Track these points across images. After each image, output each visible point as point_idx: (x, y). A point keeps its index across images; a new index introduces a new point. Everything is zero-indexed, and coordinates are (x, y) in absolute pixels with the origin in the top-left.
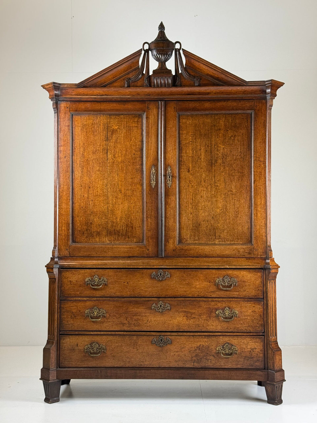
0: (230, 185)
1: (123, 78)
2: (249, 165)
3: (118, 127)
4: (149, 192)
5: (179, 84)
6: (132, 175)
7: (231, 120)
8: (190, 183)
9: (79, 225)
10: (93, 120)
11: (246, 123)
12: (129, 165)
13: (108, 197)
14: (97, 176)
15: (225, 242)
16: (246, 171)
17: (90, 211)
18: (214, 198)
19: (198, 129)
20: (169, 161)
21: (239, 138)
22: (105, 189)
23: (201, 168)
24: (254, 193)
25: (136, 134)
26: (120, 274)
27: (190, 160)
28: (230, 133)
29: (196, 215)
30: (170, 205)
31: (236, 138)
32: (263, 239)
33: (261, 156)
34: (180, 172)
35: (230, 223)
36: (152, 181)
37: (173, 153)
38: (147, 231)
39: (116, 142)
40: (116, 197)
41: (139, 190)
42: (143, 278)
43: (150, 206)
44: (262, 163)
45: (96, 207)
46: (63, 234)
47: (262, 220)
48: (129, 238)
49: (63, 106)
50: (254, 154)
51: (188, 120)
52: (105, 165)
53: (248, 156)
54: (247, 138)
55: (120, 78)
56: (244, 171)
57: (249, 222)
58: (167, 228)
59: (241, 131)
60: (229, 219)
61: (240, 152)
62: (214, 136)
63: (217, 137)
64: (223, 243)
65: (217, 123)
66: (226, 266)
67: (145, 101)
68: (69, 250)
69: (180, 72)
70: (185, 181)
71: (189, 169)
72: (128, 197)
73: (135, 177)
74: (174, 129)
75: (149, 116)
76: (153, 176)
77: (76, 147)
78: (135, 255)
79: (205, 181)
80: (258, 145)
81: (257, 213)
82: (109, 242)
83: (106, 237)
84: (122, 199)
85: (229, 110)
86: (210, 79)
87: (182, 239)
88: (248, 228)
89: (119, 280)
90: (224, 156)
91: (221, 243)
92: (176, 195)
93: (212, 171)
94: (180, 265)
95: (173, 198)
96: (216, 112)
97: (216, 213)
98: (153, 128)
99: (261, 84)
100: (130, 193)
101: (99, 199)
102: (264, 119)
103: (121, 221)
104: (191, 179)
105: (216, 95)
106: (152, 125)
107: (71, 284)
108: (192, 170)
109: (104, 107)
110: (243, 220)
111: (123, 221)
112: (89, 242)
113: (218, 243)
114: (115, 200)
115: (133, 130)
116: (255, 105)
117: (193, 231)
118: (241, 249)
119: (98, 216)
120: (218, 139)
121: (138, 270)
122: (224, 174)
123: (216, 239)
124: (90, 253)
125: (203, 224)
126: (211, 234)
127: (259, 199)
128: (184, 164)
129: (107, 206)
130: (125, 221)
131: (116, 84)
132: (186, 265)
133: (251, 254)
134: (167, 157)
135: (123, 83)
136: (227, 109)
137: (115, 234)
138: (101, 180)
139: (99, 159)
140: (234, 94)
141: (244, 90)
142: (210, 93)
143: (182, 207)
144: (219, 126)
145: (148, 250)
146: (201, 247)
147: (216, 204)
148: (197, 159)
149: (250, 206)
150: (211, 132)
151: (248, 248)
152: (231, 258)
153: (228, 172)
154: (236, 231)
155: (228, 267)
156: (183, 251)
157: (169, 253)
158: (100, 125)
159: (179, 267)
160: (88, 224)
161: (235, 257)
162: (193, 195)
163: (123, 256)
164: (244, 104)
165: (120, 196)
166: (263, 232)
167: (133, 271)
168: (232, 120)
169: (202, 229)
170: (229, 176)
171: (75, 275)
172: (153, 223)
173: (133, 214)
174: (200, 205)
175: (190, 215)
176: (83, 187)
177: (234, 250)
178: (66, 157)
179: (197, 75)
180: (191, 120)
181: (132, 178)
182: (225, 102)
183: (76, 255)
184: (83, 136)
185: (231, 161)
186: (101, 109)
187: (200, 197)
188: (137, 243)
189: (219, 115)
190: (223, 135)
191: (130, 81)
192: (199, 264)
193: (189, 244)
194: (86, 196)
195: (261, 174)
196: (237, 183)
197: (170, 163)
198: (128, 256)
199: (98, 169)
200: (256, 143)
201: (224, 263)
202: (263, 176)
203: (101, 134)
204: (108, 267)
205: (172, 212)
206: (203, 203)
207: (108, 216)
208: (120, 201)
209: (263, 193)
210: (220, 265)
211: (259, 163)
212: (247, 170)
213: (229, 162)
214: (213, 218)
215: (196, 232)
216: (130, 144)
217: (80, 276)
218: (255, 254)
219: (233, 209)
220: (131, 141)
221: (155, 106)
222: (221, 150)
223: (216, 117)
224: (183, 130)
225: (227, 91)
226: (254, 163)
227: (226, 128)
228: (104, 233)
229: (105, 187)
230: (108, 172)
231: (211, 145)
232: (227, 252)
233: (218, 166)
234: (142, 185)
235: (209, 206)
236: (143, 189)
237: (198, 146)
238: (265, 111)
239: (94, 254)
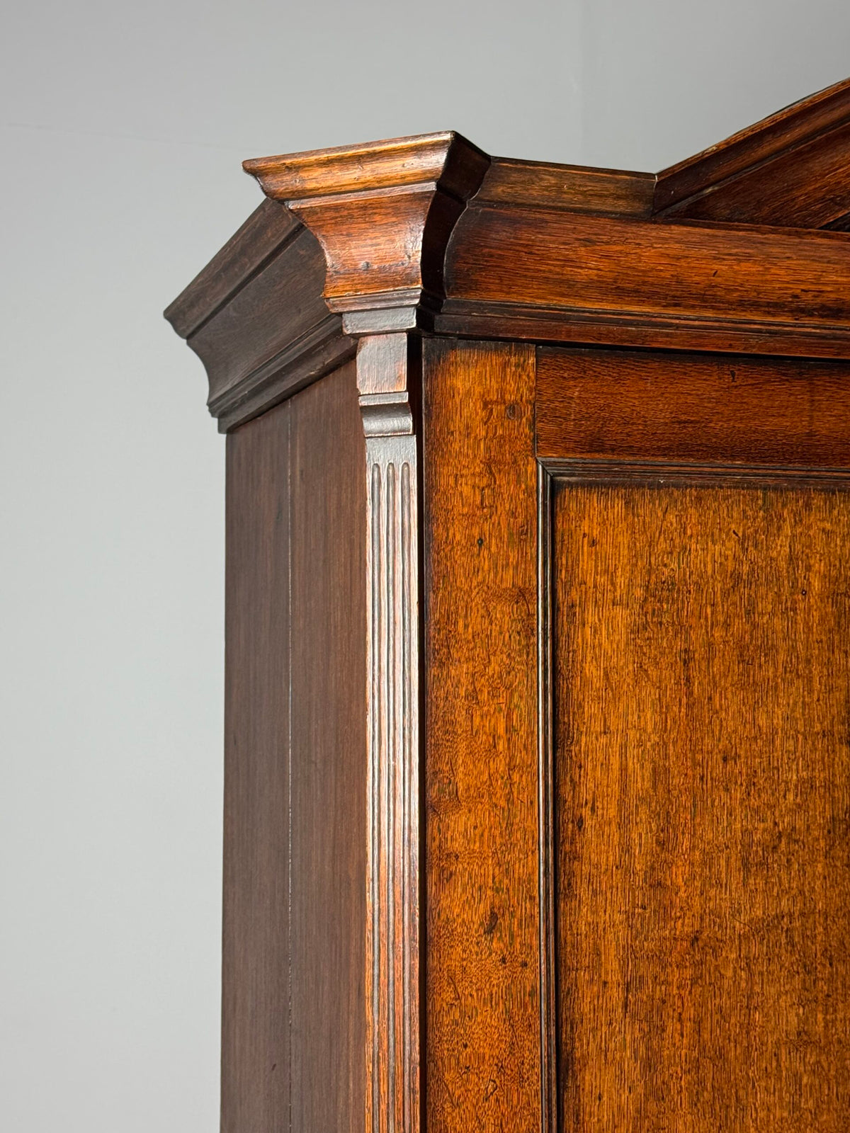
10: (742, 542)
49: (468, 393)
77: (586, 812)
109: (838, 417)
139: (797, 924)
158: (804, 593)
178: (504, 922)
184: (655, 694)
186: (810, 435)
203: (810, 680)
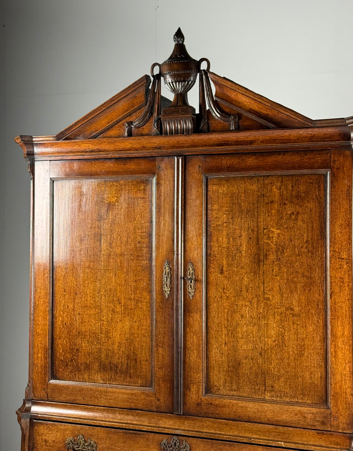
0: (288, 298)
1: (122, 122)
2: (322, 265)
3: (116, 198)
4: (161, 304)
5: (206, 127)
6: (136, 276)
7: (290, 186)
8: (224, 292)
9: (61, 352)
11: (317, 190)
12: (132, 259)
13: (101, 311)
14: (86, 276)
15: (282, 399)
16: (317, 274)
17: (76, 330)
18: (263, 319)
19: (236, 201)
20: (191, 255)
21: (306, 216)
22: (97, 296)
23: (242, 268)
24: (332, 315)
25: (142, 209)
26: (115, 436)
27: (224, 254)
28: (289, 209)
29: (233, 346)
30: (192, 327)
31: (300, 217)
32: (347, 399)
33: (342, 250)
34: (208, 273)
35: (290, 365)
36: (165, 286)
37: (197, 242)
38: (157, 369)
39: (113, 222)
40: (113, 311)
41: (145, 301)
42: (148, 448)
43: (161, 328)
44: (345, 262)
45: (85, 325)
46: (39, 365)
47: (345, 365)
48: (131, 377)
50: (331, 246)
51: (221, 186)
52: (98, 260)
53: (320, 249)
54: (319, 217)
55: (118, 122)
56: (313, 276)
57: (323, 366)
58: (187, 366)
59: (309, 205)
60: (289, 358)
61: (307, 241)
62: (263, 213)
63: (267, 215)
64: (278, 399)
65: (267, 190)
66: (280, 443)
67: (155, 157)
68: (46, 390)
69: (208, 108)
70: (216, 288)
71: (222, 268)
72: (129, 311)
73: (140, 280)
74: (198, 201)
75: (161, 181)
76: (167, 279)
78: (140, 406)
79: (247, 292)
80: (338, 230)
81: (336, 352)
82: (102, 382)
83: (98, 374)
84: (121, 315)
85: (288, 169)
86: (254, 117)
87: (211, 385)
88: (321, 377)
89: (113, 447)
90: (281, 249)
91: (274, 399)
92: (201, 311)
93: (259, 274)
94: (206, 432)
95: (196, 316)
96: (265, 173)
97: (266, 345)
98: (166, 200)
99: (339, 124)
100: (133, 305)
101: (88, 312)
102: (348, 184)
103: (119, 350)
104: (226, 285)
105: (264, 145)
106: (166, 196)
107: (46, 444)
108: (226, 271)
109: (96, 168)
110: (311, 362)
111: (123, 349)
112: (75, 380)
113: (270, 398)
114: (111, 314)
115: (138, 204)
116: (332, 159)
117: (229, 374)
118: (308, 413)
119: (87, 339)
120: (269, 219)
121: (141, 433)
122: (279, 278)
123: (266, 392)
124: (76, 397)
125: (246, 363)
126: (258, 382)
127: (340, 326)
128: (214, 260)
129: (99, 324)
130: (126, 350)
131: (112, 133)
132: (215, 432)
133: (326, 425)
134: (188, 248)
135: (122, 130)
136: (285, 168)
137: (111, 369)
138: (92, 282)
139: (89, 249)
140: (294, 143)
141: (311, 134)
142: (254, 141)
143: (211, 331)
144: (270, 196)
145: (158, 400)
146: (242, 404)
147: (266, 331)
148: (234, 252)
149: (325, 338)
150: (257, 206)
151: (320, 413)
152: (290, 429)
153: (285, 275)
154: (300, 380)
155: (283, 445)
156: (212, 407)
157: (191, 409)
158: (92, 197)
159: (203, 435)
160: (75, 351)
161: (298, 426)
162: (229, 313)
163: (121, 407)
164: (313, 158)
165: (118, 309)
166: (347, 386)
167: (134, 434)
168: (292, 186)
169: (244, 372)
170: (287, 282)
171: (52, 432)
172: (166, 355)
173: (138, 339)
174: (240, 330)
175: (224, 345)
176: (67, 293)
177: (296, 414)
179: (234, 112)
180: (225, 187)
181: (136, 281)
182: (281, 156)
183: (56, 399)
184: (68, 213)
185: (291, 256)
186: (92, 171)
187: (240, 317)
188: (143, 386)
189: (271, 177)
190: (278, 211)
191: (132, 127)
192: (236, 433)
193: (222, 396)
194: (71, 306)
195: (343, 282)
196: (301, 296)
197: (191, 258)
198: (128, 407)
199: (88, 265)
200: (334, 226)
201: (278, 435)
202: (346, 285)
204: (97, 424)
205: (195, 340)
206: (245, 327)
207: (101, 339)
208: (118, 317)
209: (346, 315)
210: (271, 440)
211: (339, 261)
212: (319, 273)
213: (288, 259)
214: (261, 354)
215: (234, 376)
216: (133, 225)
217: (59, 434)
218: (334, 426)
219: (295, 341)
220: (135, 222)
221: (170, 164)
222: (274, 238)
223: (266, 182)
224: (214, 204)
225: (282, 137)
226: (331, 261)
227: (282, 199)
228: (96, 366)
229: (98, 293)
230: (101, 270)
231: (258, 229)
232: (284, 417)
233: (269, 265)
234: (150, 292)
235: (254, 333)
236: (151, 299)
237: (237, 231)
238: (349, 169)
239: (80, 399)
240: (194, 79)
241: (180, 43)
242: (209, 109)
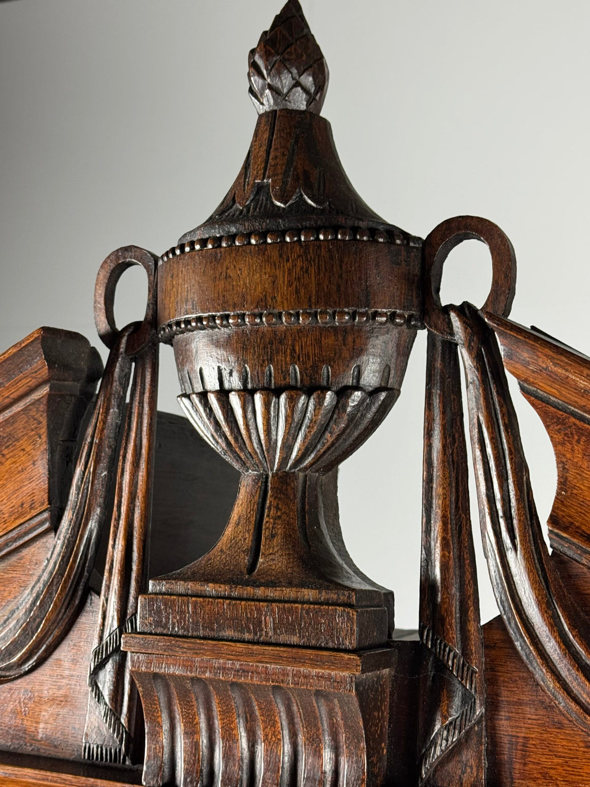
240: (386, 372)
241: (292, 106)
242: (499, 619)
